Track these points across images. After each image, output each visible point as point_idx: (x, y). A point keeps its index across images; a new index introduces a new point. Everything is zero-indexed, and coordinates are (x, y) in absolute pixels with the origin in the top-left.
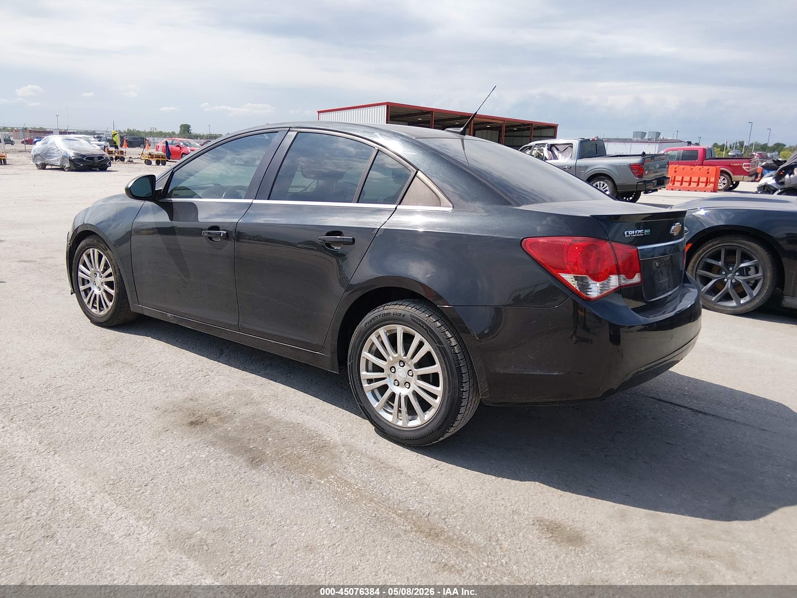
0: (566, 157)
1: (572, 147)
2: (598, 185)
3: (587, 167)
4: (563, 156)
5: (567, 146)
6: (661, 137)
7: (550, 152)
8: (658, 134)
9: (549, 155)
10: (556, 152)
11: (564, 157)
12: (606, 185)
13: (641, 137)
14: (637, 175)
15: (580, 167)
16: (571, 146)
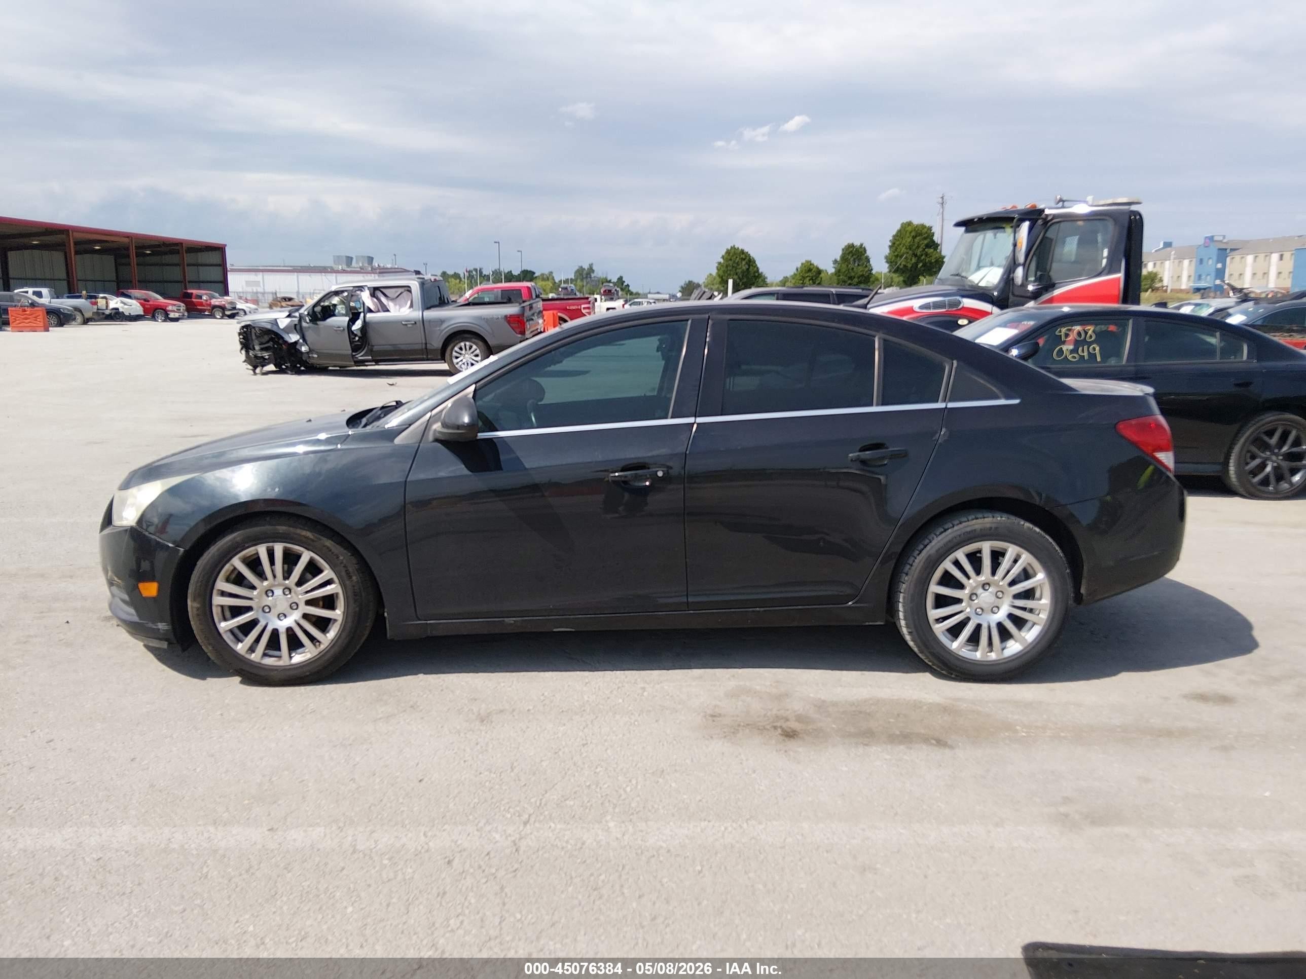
0: (401, 307)
1: (410, 291)
2: (463, 347)
3: (441, 321)
4: (395, 305)
5: (400, 290)
6: (375, 264)
7: (375, 300)
8: (370, 260)
9: (374, 303)
10: (383, 299)
11: (398, 307)
12: (474, 347)
13: (347, 264)
14: (518, 330)
15: (430, 321)
16: (408, 291)
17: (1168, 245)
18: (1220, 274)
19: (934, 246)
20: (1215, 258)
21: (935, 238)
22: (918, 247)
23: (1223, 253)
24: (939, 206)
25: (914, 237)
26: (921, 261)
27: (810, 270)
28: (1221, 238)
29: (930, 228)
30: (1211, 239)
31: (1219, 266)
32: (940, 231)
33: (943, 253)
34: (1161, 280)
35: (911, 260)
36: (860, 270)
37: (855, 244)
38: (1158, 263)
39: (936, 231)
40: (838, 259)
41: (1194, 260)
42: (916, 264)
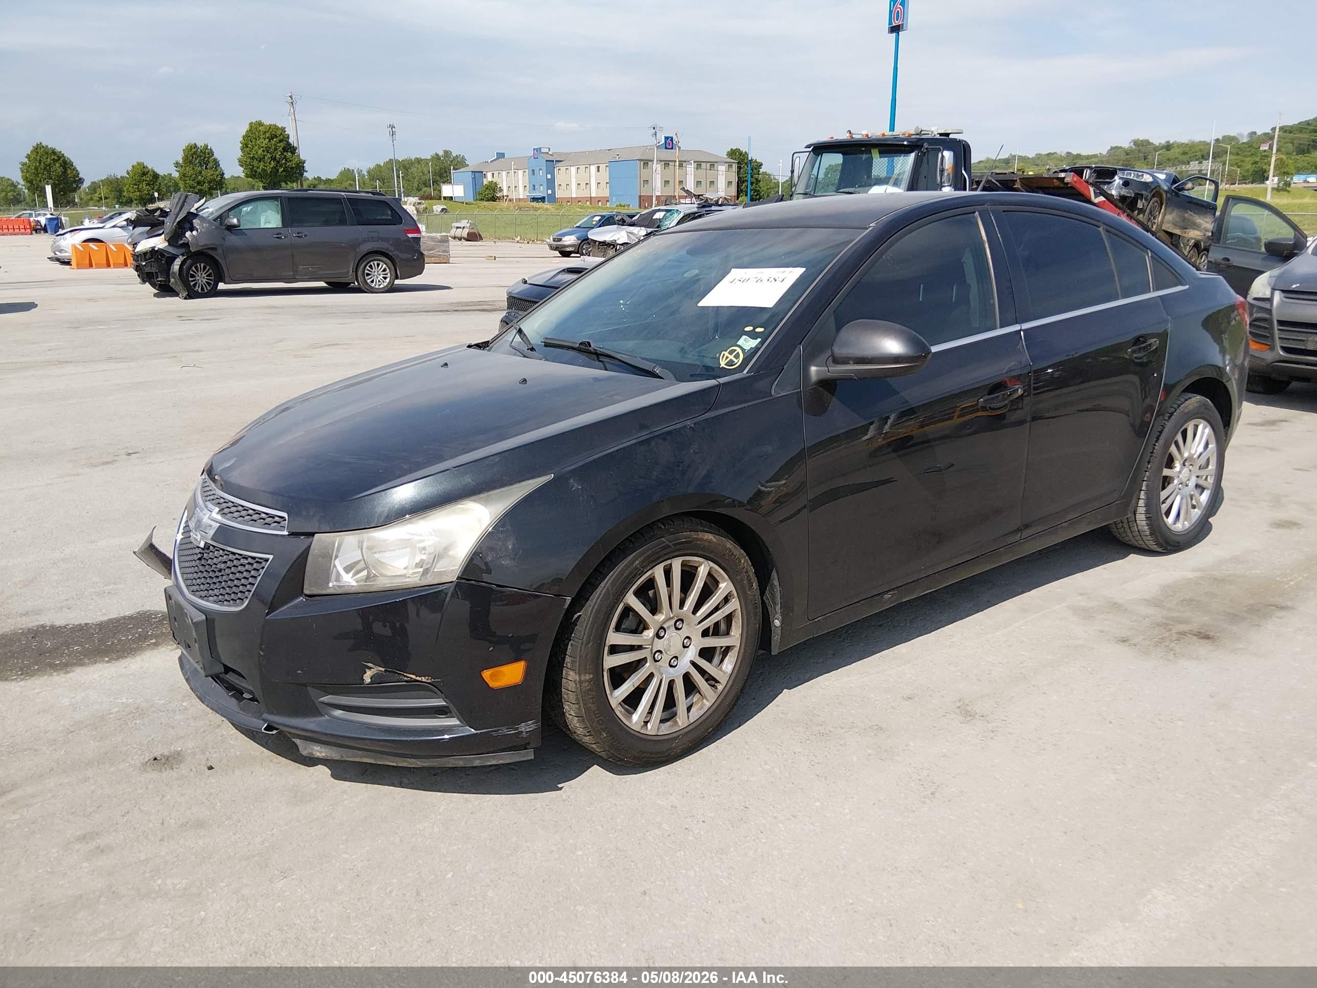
17: (501, 156)
18: (551, 183)
19: (293, 150)
20: (544, 169)
21: (291, 141)
22: (276, 149)
23: (552, 164)
24: (288, 106)
25: (271, 139)
26: (281, 166)
27: (144, 174)
28: (547, 150)
29: (283, 129)
30: (538, 150)
31: (549, 176)
32: (295, 134)
33: (302, 157)
34: (501, 190)
35: (270, 164)
36: (209, 174)
37: (199, 145)
38: (496, 173)
39: (290, 131)
40: (181, 161)
41: (527, 170)
42: (275, 170)
